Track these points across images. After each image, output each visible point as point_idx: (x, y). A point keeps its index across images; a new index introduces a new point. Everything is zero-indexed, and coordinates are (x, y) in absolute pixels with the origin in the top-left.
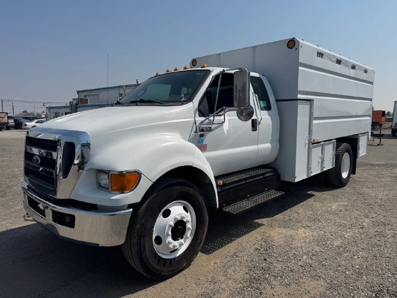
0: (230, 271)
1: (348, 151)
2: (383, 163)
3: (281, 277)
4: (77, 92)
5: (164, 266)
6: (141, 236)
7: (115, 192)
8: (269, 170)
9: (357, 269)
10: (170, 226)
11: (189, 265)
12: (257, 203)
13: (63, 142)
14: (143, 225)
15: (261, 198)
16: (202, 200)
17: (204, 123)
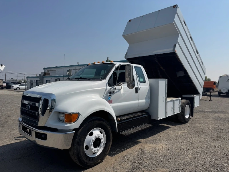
0: (122, 164)
1: (188, 104)
2: (210, 110)
3: (147, 167)
4: (44, 68)
5: (89, 160)
6: (78, 144)
7: (67, 123)
8: (144, 113)
9: (185, 163)
10: (93, 140)
11: (102, 161)
12: (138, 130)
13: (42, 99)
14: (80, 139)
15: (140, 128)
16: (109, 128)
17: (111, 89)
